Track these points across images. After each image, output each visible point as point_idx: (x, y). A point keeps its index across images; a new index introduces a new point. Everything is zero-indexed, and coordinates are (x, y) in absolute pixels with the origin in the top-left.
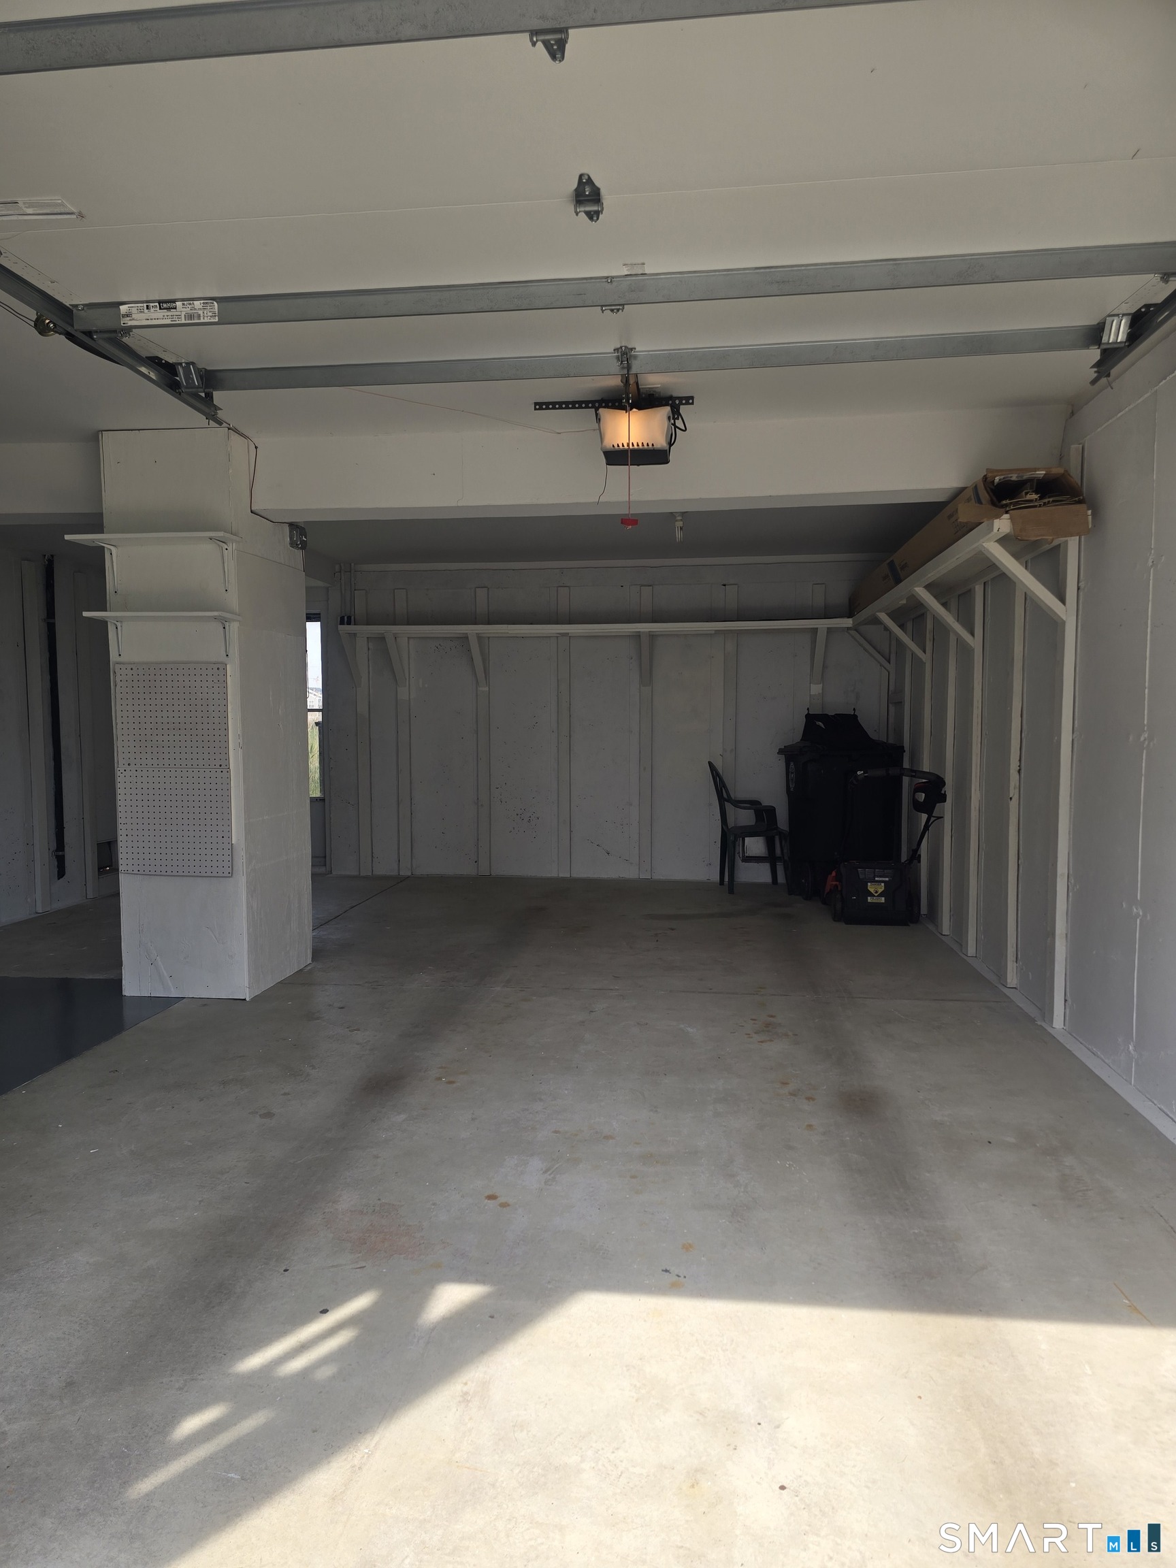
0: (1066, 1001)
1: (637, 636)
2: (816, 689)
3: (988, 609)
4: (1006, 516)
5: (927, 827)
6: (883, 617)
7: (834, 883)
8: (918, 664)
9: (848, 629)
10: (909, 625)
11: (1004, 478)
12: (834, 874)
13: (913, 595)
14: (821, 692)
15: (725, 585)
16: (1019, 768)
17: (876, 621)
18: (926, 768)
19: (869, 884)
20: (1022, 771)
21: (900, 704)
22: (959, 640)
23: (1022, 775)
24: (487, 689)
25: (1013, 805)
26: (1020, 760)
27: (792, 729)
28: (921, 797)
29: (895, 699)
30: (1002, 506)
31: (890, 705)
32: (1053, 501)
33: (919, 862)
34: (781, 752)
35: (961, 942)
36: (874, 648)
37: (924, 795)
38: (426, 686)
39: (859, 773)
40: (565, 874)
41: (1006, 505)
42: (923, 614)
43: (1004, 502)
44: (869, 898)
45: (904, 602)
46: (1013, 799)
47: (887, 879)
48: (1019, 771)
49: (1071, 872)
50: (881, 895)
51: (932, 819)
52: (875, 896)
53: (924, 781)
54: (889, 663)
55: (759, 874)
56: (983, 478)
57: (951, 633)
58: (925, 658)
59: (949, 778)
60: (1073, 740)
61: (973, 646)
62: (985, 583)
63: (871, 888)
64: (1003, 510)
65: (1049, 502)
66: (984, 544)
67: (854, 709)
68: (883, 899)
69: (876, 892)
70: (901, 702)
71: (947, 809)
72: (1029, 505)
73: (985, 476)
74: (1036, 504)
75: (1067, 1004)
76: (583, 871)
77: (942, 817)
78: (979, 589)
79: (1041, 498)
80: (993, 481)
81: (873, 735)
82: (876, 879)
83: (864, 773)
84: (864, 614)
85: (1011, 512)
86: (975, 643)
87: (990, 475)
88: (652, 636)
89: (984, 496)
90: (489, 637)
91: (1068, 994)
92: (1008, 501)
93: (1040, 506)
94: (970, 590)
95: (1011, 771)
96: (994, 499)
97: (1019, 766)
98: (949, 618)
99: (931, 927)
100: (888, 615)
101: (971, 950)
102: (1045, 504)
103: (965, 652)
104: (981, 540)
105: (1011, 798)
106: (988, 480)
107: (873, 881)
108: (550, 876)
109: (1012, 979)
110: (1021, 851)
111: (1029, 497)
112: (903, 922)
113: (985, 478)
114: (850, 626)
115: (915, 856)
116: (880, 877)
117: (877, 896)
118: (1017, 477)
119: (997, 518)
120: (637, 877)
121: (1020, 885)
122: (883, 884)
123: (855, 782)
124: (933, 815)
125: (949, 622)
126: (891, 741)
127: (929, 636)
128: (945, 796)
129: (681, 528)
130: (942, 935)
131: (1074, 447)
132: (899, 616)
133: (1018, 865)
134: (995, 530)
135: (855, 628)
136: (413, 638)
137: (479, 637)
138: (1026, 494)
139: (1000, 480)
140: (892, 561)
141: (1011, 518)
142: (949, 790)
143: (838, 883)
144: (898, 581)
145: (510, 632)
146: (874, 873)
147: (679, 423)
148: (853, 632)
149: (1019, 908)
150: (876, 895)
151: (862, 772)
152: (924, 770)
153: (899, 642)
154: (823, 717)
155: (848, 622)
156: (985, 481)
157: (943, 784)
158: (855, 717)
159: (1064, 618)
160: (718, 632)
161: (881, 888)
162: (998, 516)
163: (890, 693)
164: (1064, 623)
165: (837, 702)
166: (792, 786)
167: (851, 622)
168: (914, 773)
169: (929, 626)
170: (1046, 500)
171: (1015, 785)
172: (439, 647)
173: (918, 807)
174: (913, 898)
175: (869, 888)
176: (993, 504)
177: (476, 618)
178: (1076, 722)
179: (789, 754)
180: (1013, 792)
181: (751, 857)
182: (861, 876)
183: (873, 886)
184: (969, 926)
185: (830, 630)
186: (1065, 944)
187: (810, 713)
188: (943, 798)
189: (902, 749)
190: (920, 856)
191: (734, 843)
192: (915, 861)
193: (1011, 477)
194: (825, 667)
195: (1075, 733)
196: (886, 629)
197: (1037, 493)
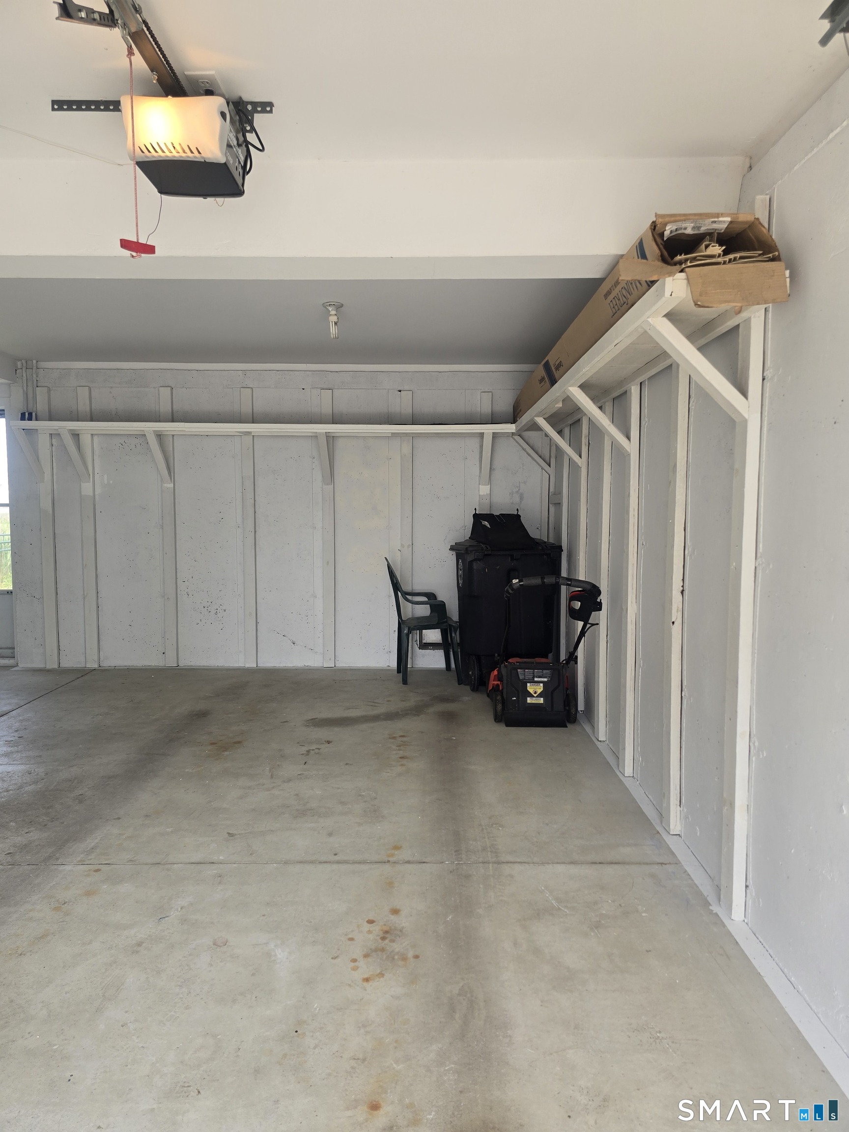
0: (747, 886)
1: (315, 437)
2: (485, 490)
3: (645, 411)
4: (682, 275)
5: (583, 633)
6: (541, 422)
7: (496, 683)
8: (574, 468)
9: (513, 434)
10: (567, 431)
11: (676, 230)
12: (496, 672)
13: (568, 396)
14: (489, 492)
15: (400, 391)
16: (682, 588)
17: (535, 427)
18: (582, 577)
19: (528, 684)
20: (686, 593)
21: (558, 505)
22: (614, 444)
23: (686, 597)
24: (172, 485)
25: (676, 630)
26: (683, 580)
27: (462, 528)
28: (577, 605)
29: (554, 501)
30: (675, 264)
31: (551, 505)
32: (741, 258)
33: (576, 663)
34: (452, 548)
35: (618, 757)
36: (537, 453)
37: (580, 603)
38: (111, 482)
39: (514, 581)
40: (251, 664)
41: (680, 263)
42: (579, 420)
43: (679, 258)
44: (528, 699)
45: (560, 405)
46: (675, 623)
47: (546, 680)
48: (682, 592)
49: (754, 731)
50: (540, 696)
51: (588, 626)
52: (534, 697)
53: (580, 589)
54: (550, 466)
55: (434, 660)
56: (651, 225)
57: (606, 436)
58: (581, 462)
59: (604, 587)
60: (756, 567)
61: (629, 450)
62: (641, 383)
63: (531, 688)
64: (678, 267)
65: (735, 259)
66: (649, 320)
67: (517, 510)
68: (542, 699)
69: (535, 693)
70: (560, 503)
71: (602, 617)
72: (710, 262)
73: (654, 222)
74: (720, 260)
75: (748, 891)
76: (270, 660)
77: (598, 624)
78: (635, 390)
79: (726, 253)
80: (663, 234)
81: (534, 533)
82: (536, 679)
83: (519, 582)
84: (524, 419)
85: (687, 270)
86: (631, 447)
87: (660, 220)
88: (331, 439)
89: (652, 249)
90: (173, 436)
91: (750, 876)
92: (683, 257)
93: (725, 263)
94: (626, 392)
95: (674, 592)
96: (665, 253)
97: (683, 586)
98: (603, 420)
99: (587, 728)
100: (547, 419)
101: (628, 770)
102: (730, 261)
103: (620, 456)
104: (648, 313)
105: (673, 623)
106: (657, 228)
107: (533, 682)
108: (237, 665)
109: (676, 824)
110: (685, 683)
111: (710, 251)
112: (561, 724)
113: (654, 226)
114: (514, 431)
115: (572, 657)
116: (540, 677)
117: (537, 697)
118: (693, 228)
119: (670, 276)
120: (321, 665)
121: (684, 721)
122: (542, 685)
123: (510, 591)
124: (589, 622)
125: (604, 424)
126: (551, 540)
127: (584, 441)
128: (600, 604)
129: (336, 323)
130: (598, 740)
131: (759, 198)
132: (555, 420)
133: (682, 697)
134: (667, 294)
135: (519, 433)
136: (96, 434)
137: (159, 436)
138: (707, 247)
139: (671, 232)
140: (548, 361)
141: (688, 279)
142: (604, 598)
143: (499, 682)
144: (553, 382)
145: (186, 430)
146: (533, 674)
147: (251, 137)
148: (517, 438)
149: (683, 747)
150: (535, 695)
151: (517, 580)
152: (580, 579)
153: (558, 448)
154: (489, 517)
155: (511, 428)
156: (654, 229)
157: (599, 593)
158: (518, 516)
159: (746, 416)
160: (395, 435)
161: (540, 689)
162: (671, 274)
163: (550, 494)
164: (745, 422)
165: (503, 504)
166: (461, 582)
167: (515, 428)
168: (571, 581)
169: (585, 431)
170: (732, 256)
171: (678, 607)
172: (124, 444)
173: (574, 614)
174: (570, 697)
175: (528, 689)
176: (664, 260)
177: (160, 416)
178: (761, 546)
179: (460, 550)
180: (676, 616)
181: (429, 643)
182: (521, 677)
183: (532, 687)
184: (626, 745)
185: (495, 436)
186: (746, 818)
187: (477, 512)
188: (598, 607)
189: (560, 548)
190: (577, 657)
191: (408, 635)
192: (572, 663)
193: (685, 229)
194: (491, 469)
195: (759, 560)
196: (546, 435)
197: (721, 245)
